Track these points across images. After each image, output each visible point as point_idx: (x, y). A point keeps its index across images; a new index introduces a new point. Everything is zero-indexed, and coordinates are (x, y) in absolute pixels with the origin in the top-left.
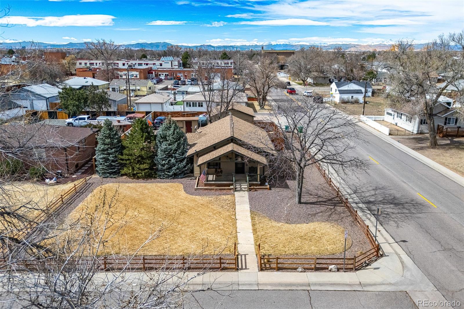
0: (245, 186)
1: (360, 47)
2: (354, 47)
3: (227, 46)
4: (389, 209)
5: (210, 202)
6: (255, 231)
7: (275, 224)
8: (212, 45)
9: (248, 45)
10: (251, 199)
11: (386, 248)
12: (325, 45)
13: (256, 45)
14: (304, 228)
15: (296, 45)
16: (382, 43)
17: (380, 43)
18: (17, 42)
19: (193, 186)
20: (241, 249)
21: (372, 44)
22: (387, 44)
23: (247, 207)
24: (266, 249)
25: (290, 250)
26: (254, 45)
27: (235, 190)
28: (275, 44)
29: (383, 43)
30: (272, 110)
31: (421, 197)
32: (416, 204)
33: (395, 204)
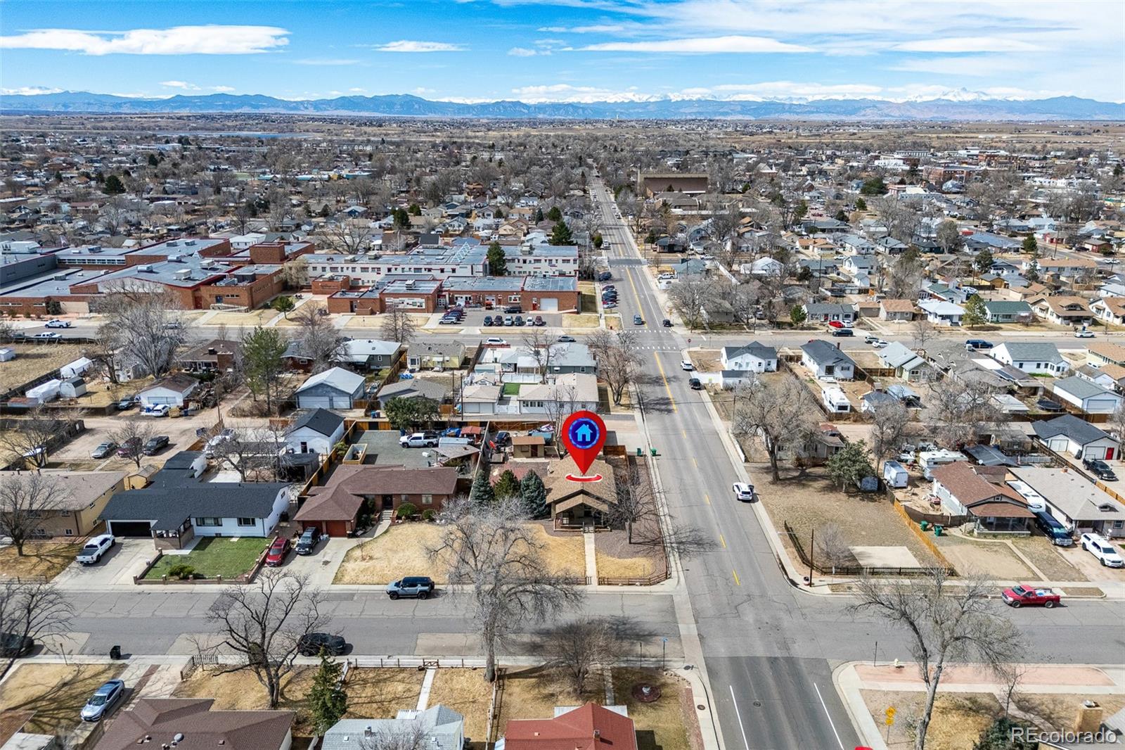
0: (592, 528)
1: (888, 108)
2: (875, 106)
3: (560, 104)
4: (692, 548)
5: (566, 542)
6: (597, 563)
7: (610, 558)
8: (524, 101)
9: (612, 101)
10: (596, 540)
11: (674, 574)
12: (802, 102)
13: (632, 102)
14: (628, 561)
15: (729, 103)
16: (943, 98)
17: (937, 97)
18: (48, 92)
19: (551, 528)
20: (588, 574)
21: (919, 100)
22: (955, 100)
23: (593, 546)
24: (603, 574)
25: (617, 575)
26: (626, 101)
27: (584, 532)
28: (679, 99)
29: (946, 98)
30: (629, 406)
31: (721, 538)
32: (713, 545)
33: (698, 544)
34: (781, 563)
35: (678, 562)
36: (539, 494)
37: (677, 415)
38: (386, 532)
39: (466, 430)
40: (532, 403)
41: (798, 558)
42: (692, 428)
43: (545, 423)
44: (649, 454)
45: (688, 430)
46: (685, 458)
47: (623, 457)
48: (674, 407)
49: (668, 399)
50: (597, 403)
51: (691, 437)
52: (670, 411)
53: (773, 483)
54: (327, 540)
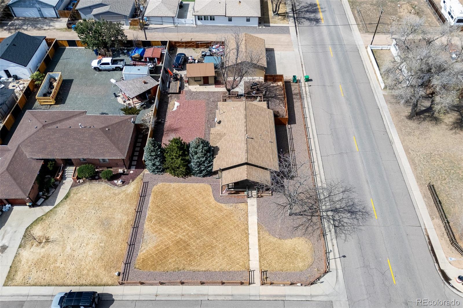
0: (254, 193)
4: (346, 219)
7: (272, 239)
10: (258, 208)
11: (333, 266)
19: (218, 189)
20: (251, 266)
23: (256, 219)
24: (265, 268)
25: (279, 267)
27: (248, 197)
30: (285, 15)
31: (372, 204)
32: (365, 213)
33: (352, 212)
34: (430, 243)
35: (335, 241)
36: (206, 159)
37: (323, 28)
38: (67, 197)
39: (149, 52)
40: (206, 18)
41: (446, 236)
42: (337, 43)
43: (216, 43)
44: (303, 80)
45: (334, 45)
46: (333, 85)
47: (280, 83)
48: (321, 15)
49: (316, 5)
50: (259, 18)
51: (336, 55)
52: (317, 20)
53: (410, 117)
54: (10, 210)
